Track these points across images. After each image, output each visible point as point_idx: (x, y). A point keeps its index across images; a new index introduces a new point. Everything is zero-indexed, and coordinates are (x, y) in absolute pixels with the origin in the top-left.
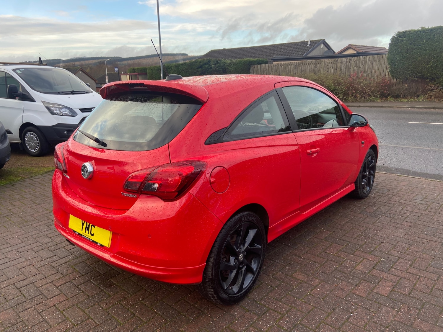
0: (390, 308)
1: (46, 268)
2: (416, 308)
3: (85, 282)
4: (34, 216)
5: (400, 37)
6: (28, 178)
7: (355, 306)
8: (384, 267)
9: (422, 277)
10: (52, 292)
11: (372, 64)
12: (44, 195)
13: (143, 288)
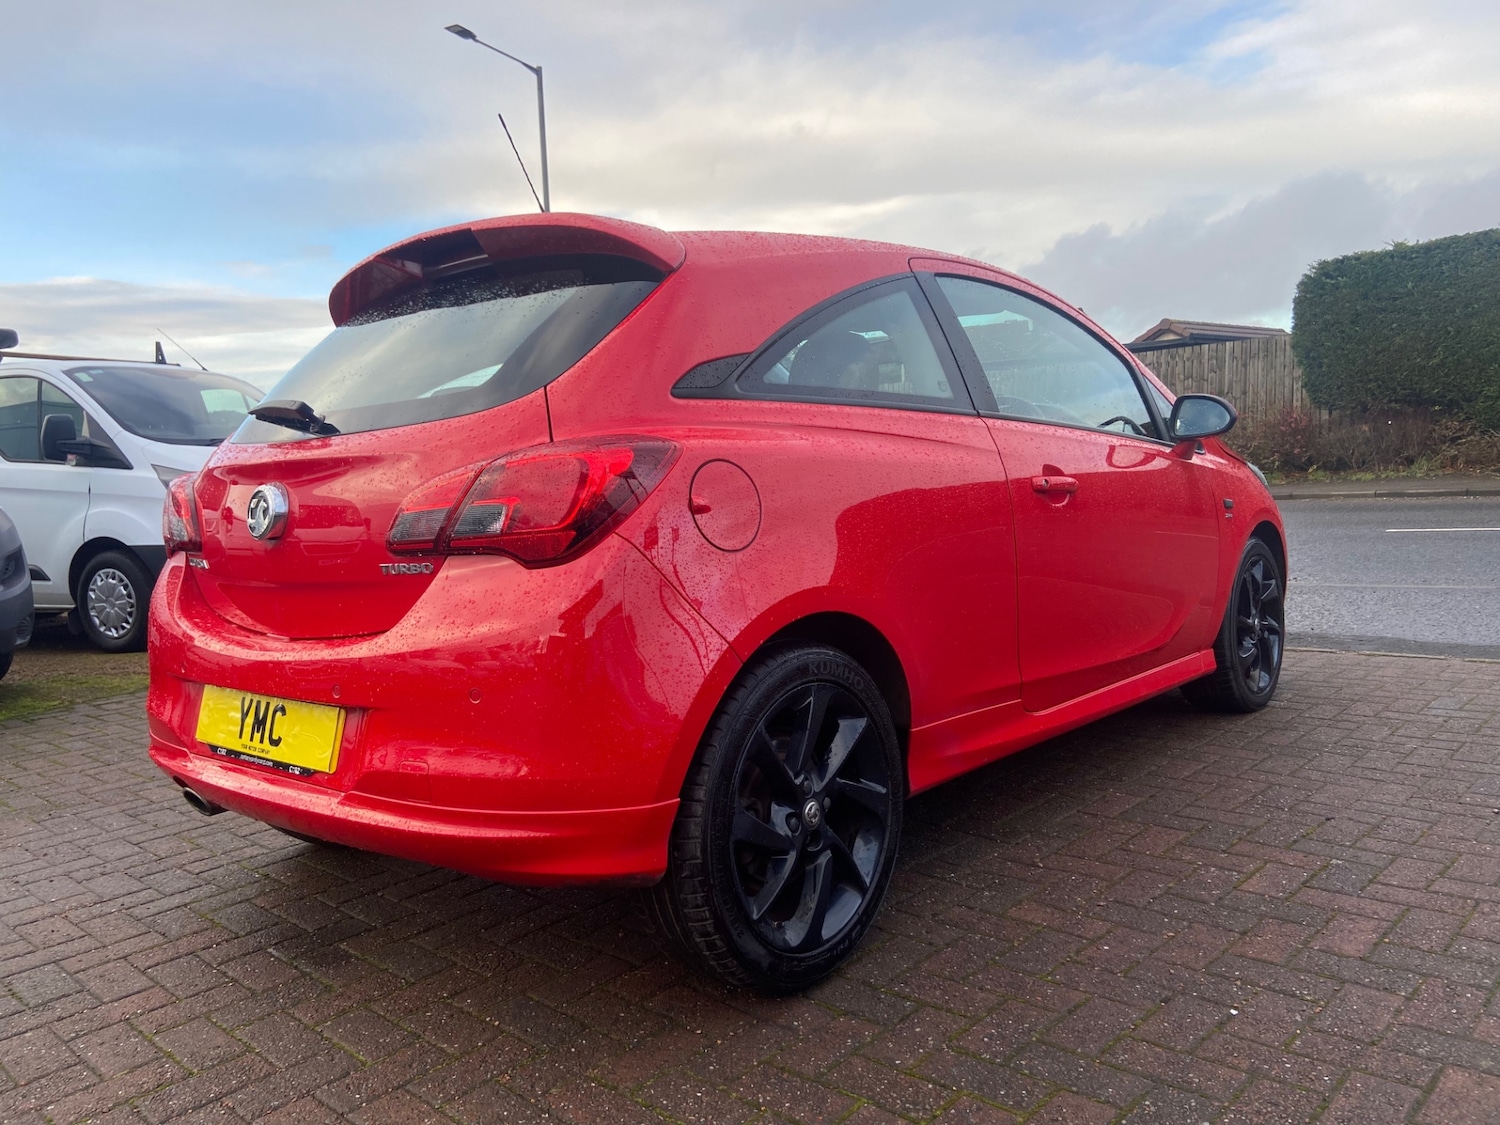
0: (1378, 989)
1: (109, 921)
2: (1479, 987)
3: (245, 955)
4: (90, 793)
5: (1328, 276)
6: (83, 702)
7: (1246, 989)
8: (1343, 882)
9: (1485, 901)
10: (122, 984)
11: (1245, 366)
12: (132, 741)
13: (455, 964)
